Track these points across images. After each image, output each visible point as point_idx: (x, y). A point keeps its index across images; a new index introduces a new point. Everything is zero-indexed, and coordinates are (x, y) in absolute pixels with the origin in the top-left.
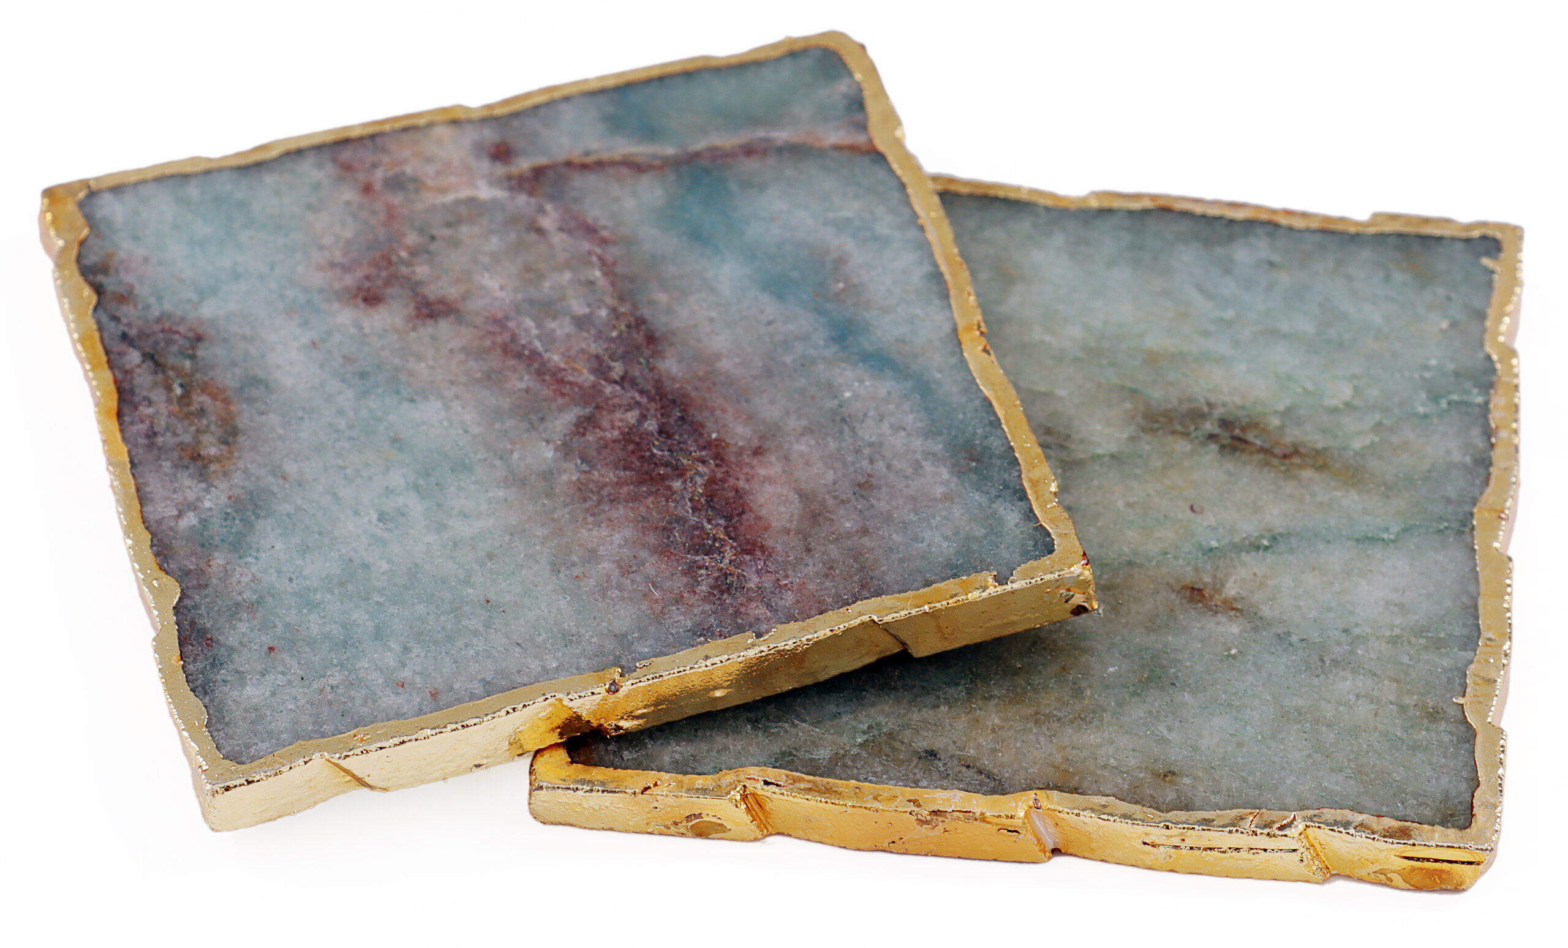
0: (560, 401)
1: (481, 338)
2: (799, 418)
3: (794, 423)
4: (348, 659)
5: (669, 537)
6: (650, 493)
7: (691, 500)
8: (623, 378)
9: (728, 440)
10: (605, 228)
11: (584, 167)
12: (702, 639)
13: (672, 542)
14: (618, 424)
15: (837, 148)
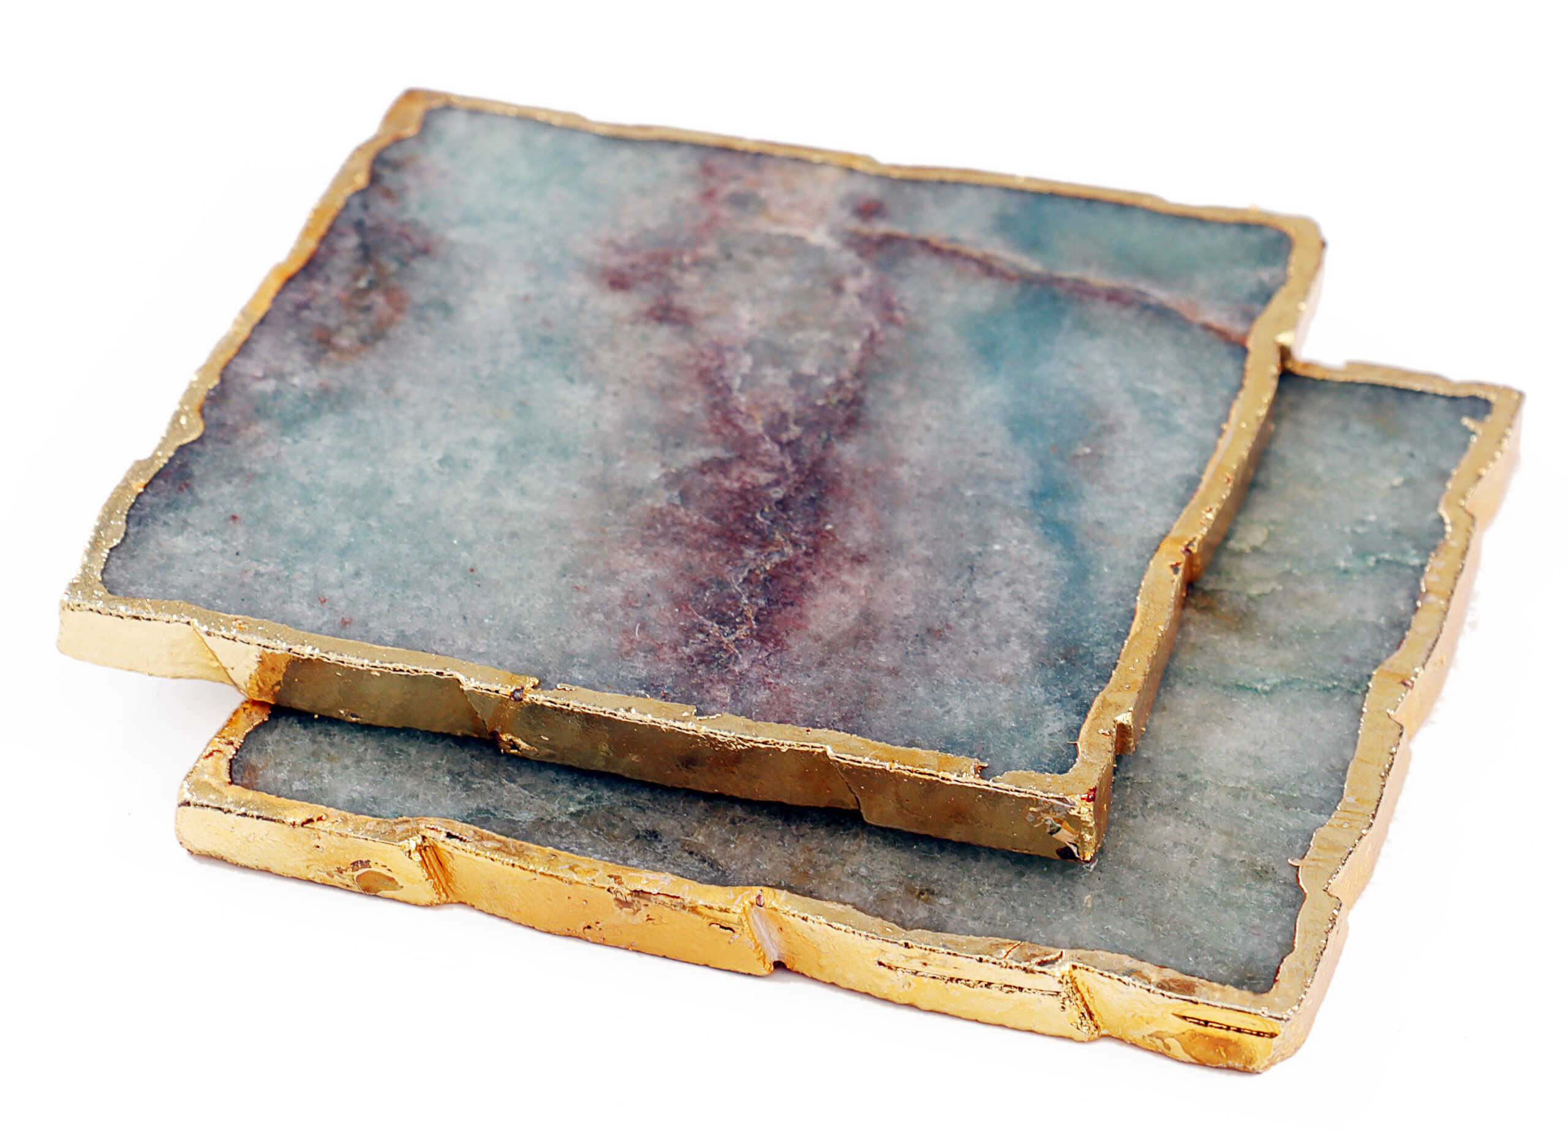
0: (711, 437)
1: (689, 355)
2: (927, 548)
3: (921, 550)
4: (295, 558)
5: (696, 593)
6: (718, 549)
7: (750, 571)
8: (790, 443)
9: (838, 537)
10: (903, 309)
11: (937, 251)
12: (643, 692)
13: (697, 599)
14: (747, 479)
15: (1207, 327)
